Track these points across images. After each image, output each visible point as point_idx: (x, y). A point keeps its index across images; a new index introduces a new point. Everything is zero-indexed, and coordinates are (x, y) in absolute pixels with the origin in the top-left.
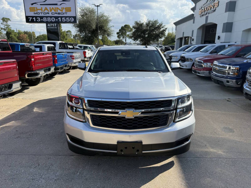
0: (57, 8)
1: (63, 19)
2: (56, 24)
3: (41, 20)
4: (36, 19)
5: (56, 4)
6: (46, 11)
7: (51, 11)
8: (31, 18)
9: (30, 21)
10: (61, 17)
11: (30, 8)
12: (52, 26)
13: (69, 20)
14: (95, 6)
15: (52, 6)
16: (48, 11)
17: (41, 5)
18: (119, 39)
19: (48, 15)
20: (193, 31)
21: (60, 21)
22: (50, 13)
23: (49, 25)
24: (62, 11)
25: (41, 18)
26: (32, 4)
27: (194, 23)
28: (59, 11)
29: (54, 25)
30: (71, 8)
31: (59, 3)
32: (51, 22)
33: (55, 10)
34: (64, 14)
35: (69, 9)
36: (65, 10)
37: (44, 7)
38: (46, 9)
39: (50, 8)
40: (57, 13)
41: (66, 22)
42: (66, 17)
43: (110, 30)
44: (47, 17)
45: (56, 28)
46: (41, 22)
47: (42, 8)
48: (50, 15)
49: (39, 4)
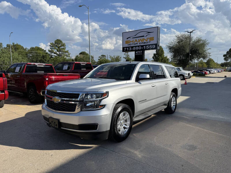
0: (144, 39)
1: (147, 47)
2: (141, 51)
3: (132, 50)
4: (129, 49)
5: (143, 36)
6: (136, 42)
7: (139, 41)
8: (126, 48)
9: (125, 50)
10: (146, 46)
11: (126, 42)
12: (139, 52)
13: (152, 47)
14: (188, 32)
15: (140, 38)
16: (137, 42)
17: (133, 38)
18: (225, 62)
19: (137, 45)
21: (145, 48)
22: (138, 43)
23: (137, 53)
24: (147, 40)
25: (132, 47)
26: (127, 39)
28: (145, 41)
29: (140, 52)
30: (153, 37)
31: (145, 35)
32: (139, 50)
33: (142, 41)
34: (148, 43)
35: (152, 39)
36: (149, 40)
37: (134, 39)
38: (136, 41)
39: (139, 40)
40: (143, 43)
41: (149, 49)
42: (149, 45)
43: (206, 52)
44: (136, 47)
45: (141, 54)
46: (132, 51)
47: (133, 40)
48: (138, 45)
49: (132, 37)
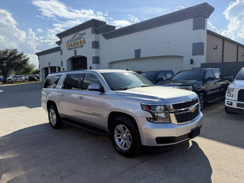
20: (62, 62)
27: (61, 54)
